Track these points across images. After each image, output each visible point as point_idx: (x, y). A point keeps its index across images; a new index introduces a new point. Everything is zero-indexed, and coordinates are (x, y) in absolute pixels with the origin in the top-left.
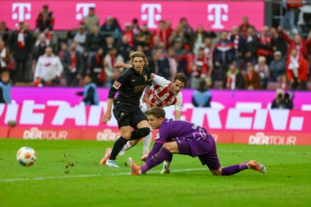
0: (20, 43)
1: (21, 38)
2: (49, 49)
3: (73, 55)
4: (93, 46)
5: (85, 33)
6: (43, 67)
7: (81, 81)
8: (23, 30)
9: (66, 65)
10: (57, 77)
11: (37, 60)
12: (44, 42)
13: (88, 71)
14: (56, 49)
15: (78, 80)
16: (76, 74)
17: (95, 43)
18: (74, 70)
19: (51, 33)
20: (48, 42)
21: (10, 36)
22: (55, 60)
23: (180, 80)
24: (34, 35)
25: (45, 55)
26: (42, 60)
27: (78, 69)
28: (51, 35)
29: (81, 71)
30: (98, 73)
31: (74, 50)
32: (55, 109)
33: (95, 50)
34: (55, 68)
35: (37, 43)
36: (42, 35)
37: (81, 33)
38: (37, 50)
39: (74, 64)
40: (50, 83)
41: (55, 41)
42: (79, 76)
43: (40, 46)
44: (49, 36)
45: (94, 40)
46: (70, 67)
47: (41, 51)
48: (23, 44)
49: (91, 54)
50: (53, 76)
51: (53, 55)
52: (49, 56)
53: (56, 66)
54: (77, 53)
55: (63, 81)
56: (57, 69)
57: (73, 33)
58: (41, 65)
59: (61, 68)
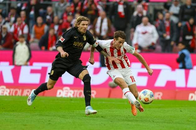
0: (120, 13)
1: (121, 9)
2: (145, 19)
3: (167, 24)
4: (186, 17)
5: (179, 5)
6: (141, 35)
7: (175, 47)
8: (122, 2)
9: (161, 33)
10: (153, 44)
11: (135, 28)
12: (141, 12)
13: (181, 39)
14: (152, 18)
15: (172, 47)
16: (170, 41)
17: (187, 14)
18: (168, 37)
19: (147, 4)
20: (145, 12)
21: (111, 6)
22: (151, 29)
23: (121, 37)
24: (133, 6)
25: (142, 24)
26: (140, 28)
27: (171, 37)
28: (148, 6)
29: (174, 38)
30: (189, 40)
31: (168, 19)
32: (158, 72)
33: (187, 20)
34: (151, 36)
35: (135, 14)
36: (140, 6)
37: (176, 5)
38: (135, 20)
39: (168, 33)
40: (147, 49)
41: (151, 11)
42: (172, 43)
43: (137, 16)
44: (146, 7)
45: (186, 11)
46: (165, 35)
47: (139, 21)
48: (123, 14)
49: (184, 23)
50: (149, 43)
51: (149, 24)
52: (145, 25)
53: (152, 33)
54: (171, 23)
55: (159, 47)
56: (153, 37)
57: (169, 4)
58: (138, 33)
59: (156, 35)
